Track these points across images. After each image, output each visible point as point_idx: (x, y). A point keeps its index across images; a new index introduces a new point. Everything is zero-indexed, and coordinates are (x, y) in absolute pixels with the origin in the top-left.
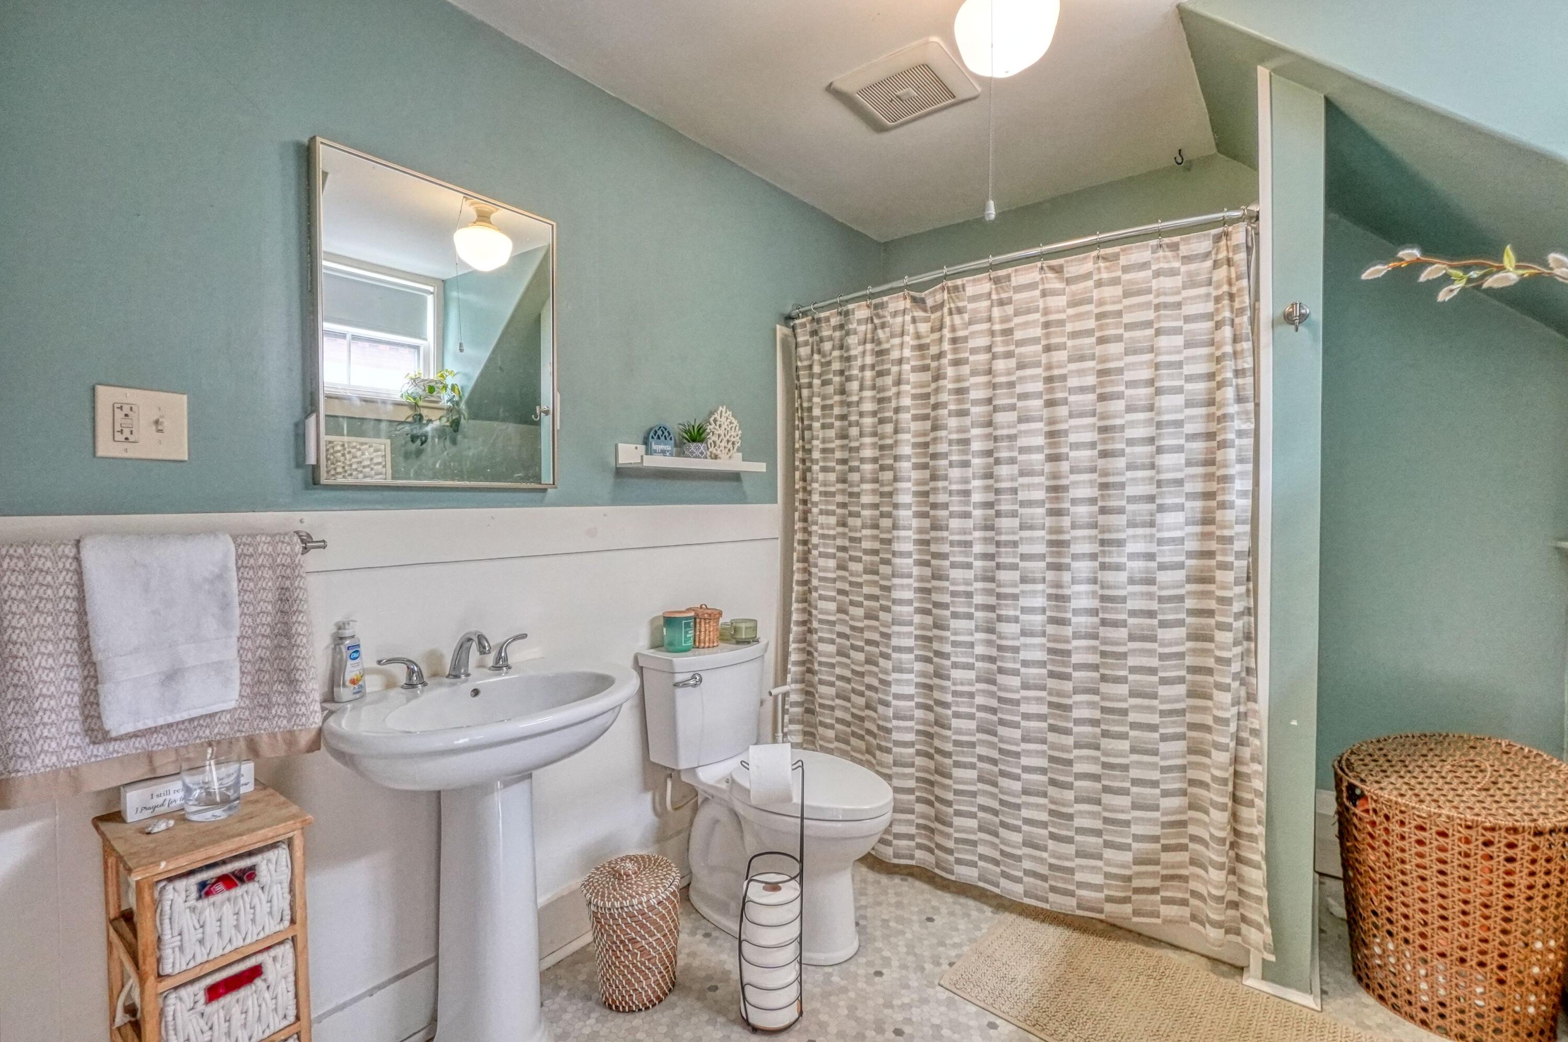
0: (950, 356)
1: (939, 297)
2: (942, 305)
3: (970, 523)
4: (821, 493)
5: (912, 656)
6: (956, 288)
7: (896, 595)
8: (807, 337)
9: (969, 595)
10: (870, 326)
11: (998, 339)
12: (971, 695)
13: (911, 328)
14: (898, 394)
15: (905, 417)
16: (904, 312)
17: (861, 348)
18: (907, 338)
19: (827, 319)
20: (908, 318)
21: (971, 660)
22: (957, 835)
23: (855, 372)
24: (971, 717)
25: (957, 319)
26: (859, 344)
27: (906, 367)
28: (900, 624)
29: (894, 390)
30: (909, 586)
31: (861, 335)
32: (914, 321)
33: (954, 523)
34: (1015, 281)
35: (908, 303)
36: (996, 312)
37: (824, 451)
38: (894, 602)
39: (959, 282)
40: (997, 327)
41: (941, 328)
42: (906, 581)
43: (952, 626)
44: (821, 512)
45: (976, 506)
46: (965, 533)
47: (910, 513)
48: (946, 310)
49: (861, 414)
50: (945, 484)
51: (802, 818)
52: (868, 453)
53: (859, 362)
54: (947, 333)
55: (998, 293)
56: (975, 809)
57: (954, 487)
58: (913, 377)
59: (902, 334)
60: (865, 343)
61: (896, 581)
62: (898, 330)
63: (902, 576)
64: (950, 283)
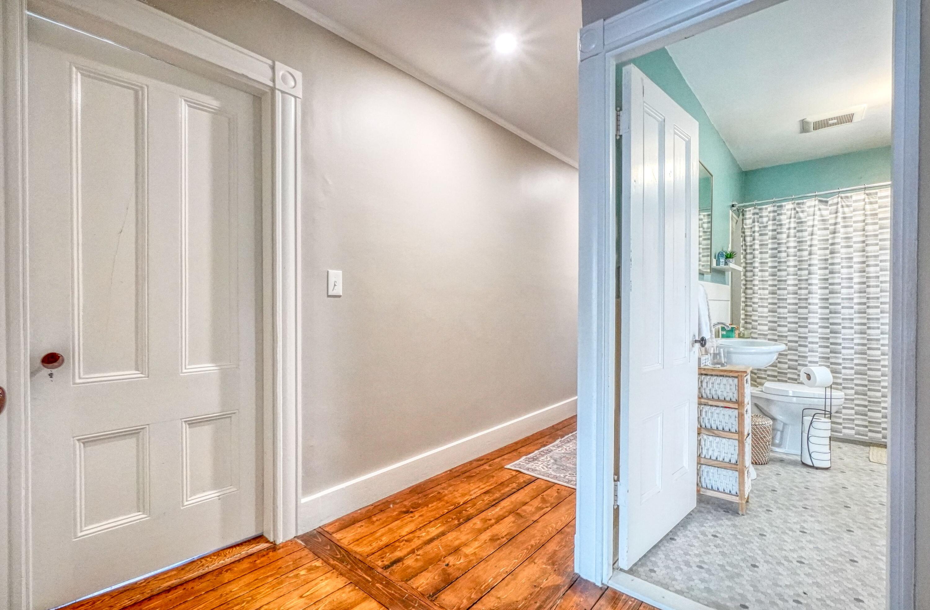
0: (842, 224)
1: (835, 201)
2: (837, 203)
3: (852, 291)
4: (759, 281)
5: (818, 346)
6: (847, 197)
7: (810, 320)
8: (751, 216)
9: (852, 319)
10: (793, 212)
11: (869, 217)
12: (852, 360)
13: (818, 213)
14: (812, 239)
15: (814, 249)
16: (815, 206)
17: (788, 220)
18: (816, 217)
19: (766, 209)
20: (816, 208)
21: (852, 346)
22: (843, 417)
23: (784, 230)
24: (852, 368)
25: (846, 209)
26: (787, 219)
27: (815, 229)
28: (812, 332)
29: (810, 237)
30: (817, 317)
31: (789, 216)
32: (820, 209)
33: (844, 291)
34: (879, 195)
35: (817, 202)
36: (868, 207)
37: (761, 263)
38: (809, 323)
39: (849, 195)
40: (868, 213)
41: (836, 213)
42: (815, 315)
43: (842, 332)
44: (760, 289)
45: (855, 284)
46: (849, 295)
47: (817, 287)
48: (839, 206)
49: (788, 248)
50: (839, 275)
51: (826, 398)
52: (791, 263)
53: (787, 226)
54: (840, 215)
55: (869, 199)
56: (853, 406)
57: (844, 276)
58: (819, 232)
59: (814, 215)
60: (790, 218)
61: (810, 315)
62: (812, 213)
63: (814, 313)
64: (843, 195)
